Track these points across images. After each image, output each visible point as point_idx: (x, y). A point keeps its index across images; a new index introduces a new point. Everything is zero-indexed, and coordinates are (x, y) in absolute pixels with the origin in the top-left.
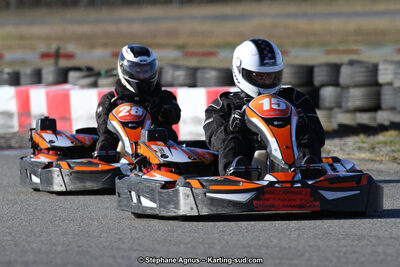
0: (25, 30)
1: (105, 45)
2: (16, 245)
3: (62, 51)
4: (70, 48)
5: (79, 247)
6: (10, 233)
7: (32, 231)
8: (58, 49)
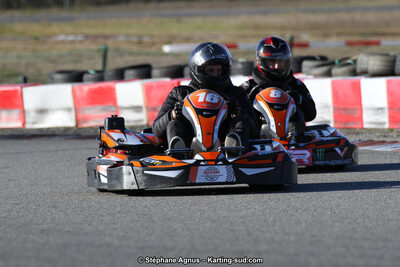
0: (260, 19)
1: (339, 34)
2: (249, 234)
3: (296, 41)
4: (305, 37)
5: (312, 236)
6: (244, 223)
7: (265, 221)
8: (292, 39)
